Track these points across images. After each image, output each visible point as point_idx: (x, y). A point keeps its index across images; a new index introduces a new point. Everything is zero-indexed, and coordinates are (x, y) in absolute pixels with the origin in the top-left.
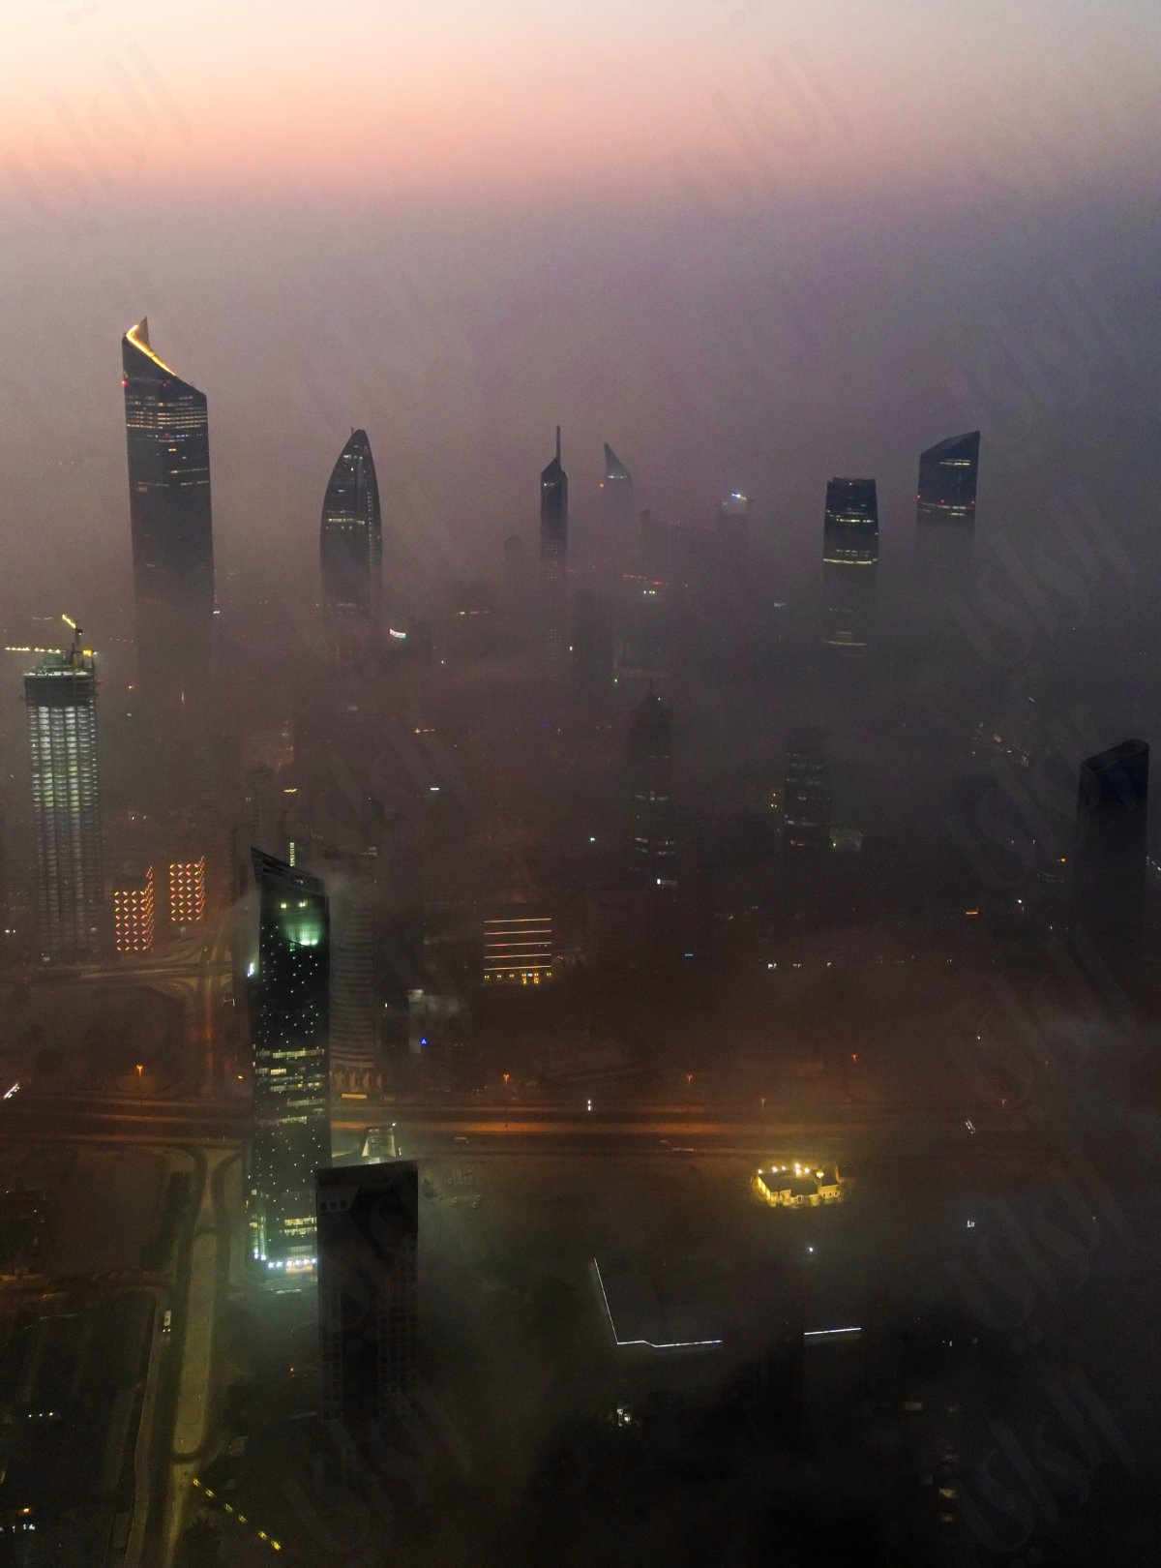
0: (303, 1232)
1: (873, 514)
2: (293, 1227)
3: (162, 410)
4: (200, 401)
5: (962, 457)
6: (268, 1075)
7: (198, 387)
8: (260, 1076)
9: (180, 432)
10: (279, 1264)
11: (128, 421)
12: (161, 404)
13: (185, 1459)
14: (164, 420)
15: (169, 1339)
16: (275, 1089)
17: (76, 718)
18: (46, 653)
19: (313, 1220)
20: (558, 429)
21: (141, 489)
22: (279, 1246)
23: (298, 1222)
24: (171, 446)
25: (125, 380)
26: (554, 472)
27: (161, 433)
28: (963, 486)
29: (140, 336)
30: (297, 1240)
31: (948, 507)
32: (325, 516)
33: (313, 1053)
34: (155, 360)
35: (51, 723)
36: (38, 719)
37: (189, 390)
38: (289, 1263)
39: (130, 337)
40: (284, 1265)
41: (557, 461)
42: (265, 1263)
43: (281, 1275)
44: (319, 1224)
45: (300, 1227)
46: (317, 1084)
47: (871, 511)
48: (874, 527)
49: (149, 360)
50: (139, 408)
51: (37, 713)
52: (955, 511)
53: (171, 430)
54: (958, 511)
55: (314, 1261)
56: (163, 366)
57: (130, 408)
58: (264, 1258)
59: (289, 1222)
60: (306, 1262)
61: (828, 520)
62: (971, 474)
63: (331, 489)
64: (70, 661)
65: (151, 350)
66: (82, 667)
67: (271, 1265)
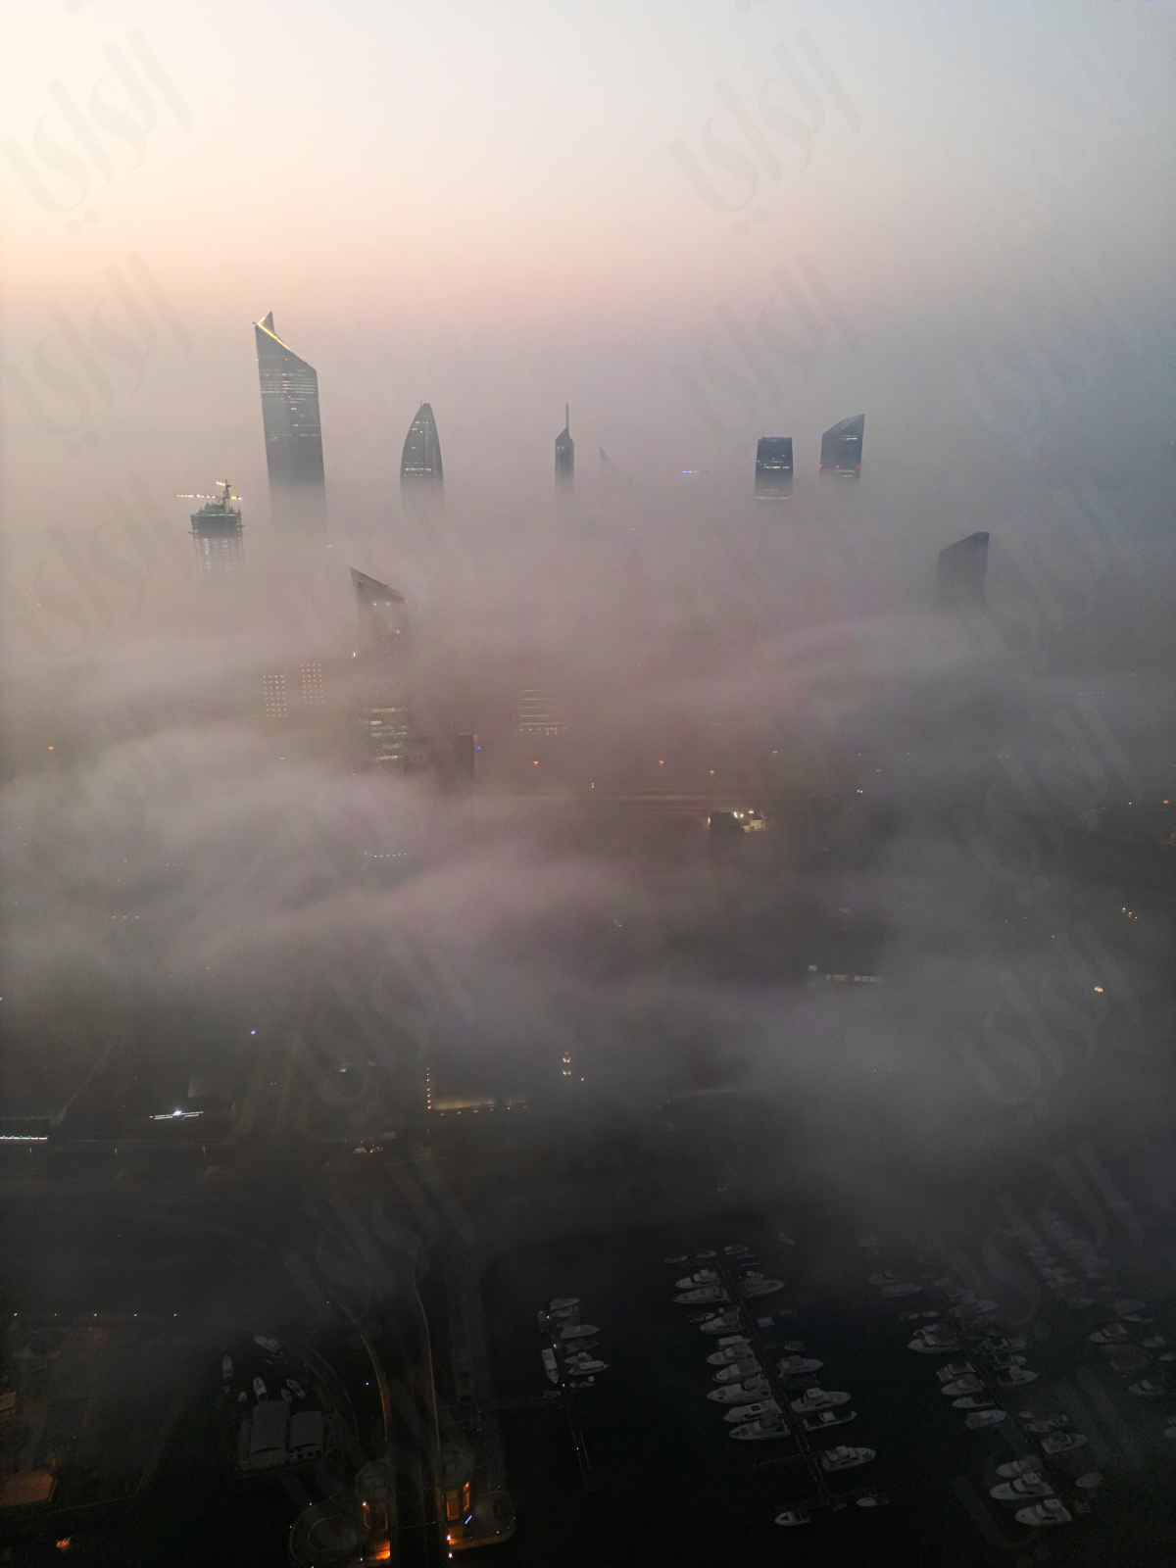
1: (790, 463)
3: (286, 378)
4: (312, 373)
5: (852, 434)
6: (370, 726)
7: (310, 363)
8: (365, 726)
9: (298, 396)
11: (262, 388)
12: (285, 375)
14: (287, 387)
16: (375, 735)
21: (273, 439)
24: (293, 405)
25: (258, 356)
26: (564, 439)
27: (286, 395)
28: (852, 454)
29: (269, 324)
31: (840, 471)
32: (404, 466)
33: (400, 709)
34: (279, 341)
35: (212, 551)
37: (304, 365)
39: (260, 326)
41: (566, 431)
46: (404, 734)
47: (789, 460)
48: (791, 470)
49: (275, 341)
50: (268, 378)
51: (201, 543)
53: (292, 394)
54: (848, 473)
56: (284, 346)
57: (262, 379)
61: (758, 466)
62: (859, 445)
63: (407, 446)
64: (222, 505)
65: (275, 334)
66: (231, 511)
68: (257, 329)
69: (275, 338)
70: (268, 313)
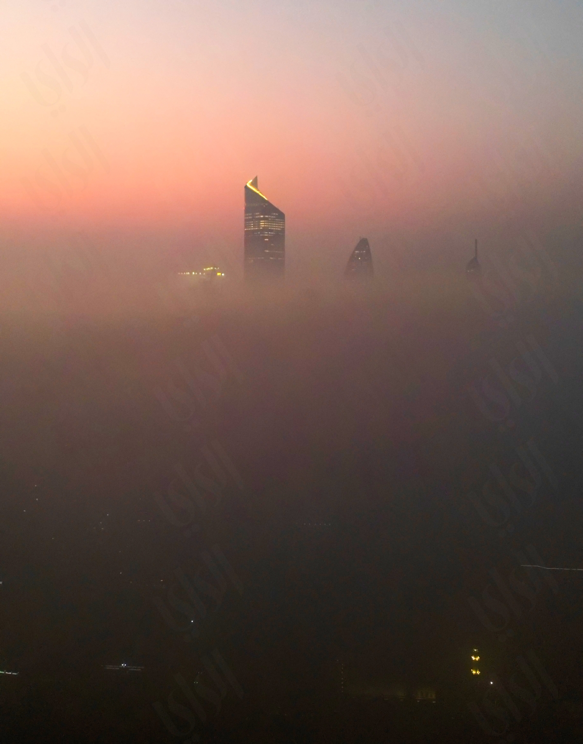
3: (262, 219)
4: (281, 216)
7: (281, 209)
9: (271, 231)
11: (246, 227)
12: (262, 216)
14: (262, 224)
21: (249, 261)
24: (267, 237)
25: (245, 206)
26: (474, 264)
27: (262, 231)
29: (252, 184)
34: (260, 194)
37: (276, 210)
39: (248, 185)
41: (475, 258)
49: (257, 195)
50: (250, 220)
53: (266, 229)
56: (264, 197)
57: (246, 220)
65: (258, 190)
68: (246, 187)
69: (258, 192)
70: (254, 177)
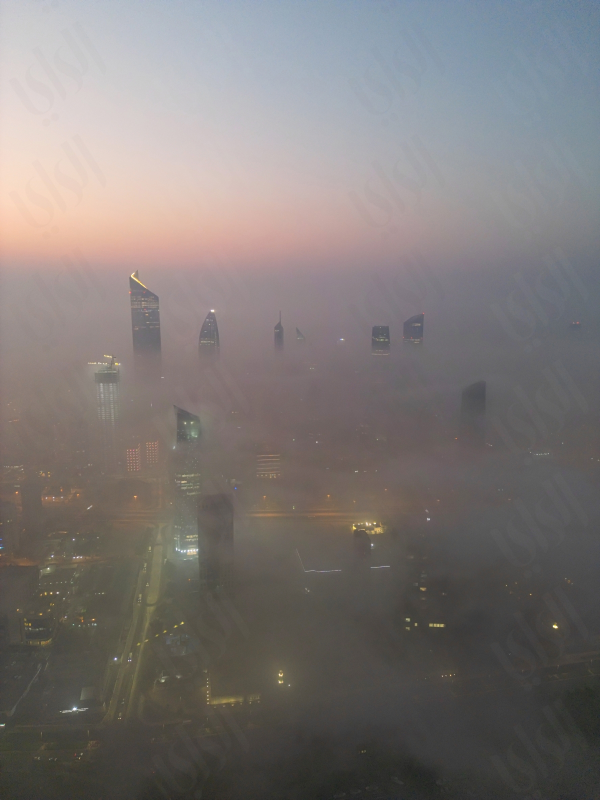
0: (193, 540)
1: (389, 339)
2: (189, 538)
3: (144, 301)
4: (156, 299)
5: (418, 322)
6: (181, 483)
7: (156, 294)
8: (178, 484)
9: (150, 309)
10: (185, 551)
11: (132, 305)
12: (143, 299)
13: (151, 605)
14: (143, 304)
15: (145, 571)
16: (183, 488)
17: (113, 388)
18: (102, 363)
19: (197, 536)
20: (280, 312)
21: (136, 329)
22: (185, 545)
23: (191, 536)
24: (147, 313)
25: (130, 291)
26: (279, 327)
27: (143, 309)
28: (419, 333)
29: (136, 276)
30: (191, 543)
31: (413, 340)
32: (200, 340)
33: (196, 475)
34: (141, 284)
35: (104, 390)
36: (99, 388)
37: (153, 295)
38: (188, 551)
39: (132, 276)
40: (187, 551)
41: (280, 323)
42: (180, 552)
43: (185, 555)
44: (198, 538)
45: (192, 538)
46: (198, 487)
47: (388, 337)
48: (389, 342)
49: (139, 284)
50: (135, 301)
51: (99, 386)
52: (416, 341)
53: (146, 308)
54: (417, 341)
55: (197, 550)
56: (143, 286)
57: (132, 301)
58: (179, 550)
59: (188, 537)
60: (194, 550)
61: (373, 339)
62: (421, 328)
63: (202, 331)
64: (111, 368)
65: (139, 280)
66: (115, 370)
67: (182, 551)
68: (130, 278)
69: (139, 282)
70: (136, 271)
